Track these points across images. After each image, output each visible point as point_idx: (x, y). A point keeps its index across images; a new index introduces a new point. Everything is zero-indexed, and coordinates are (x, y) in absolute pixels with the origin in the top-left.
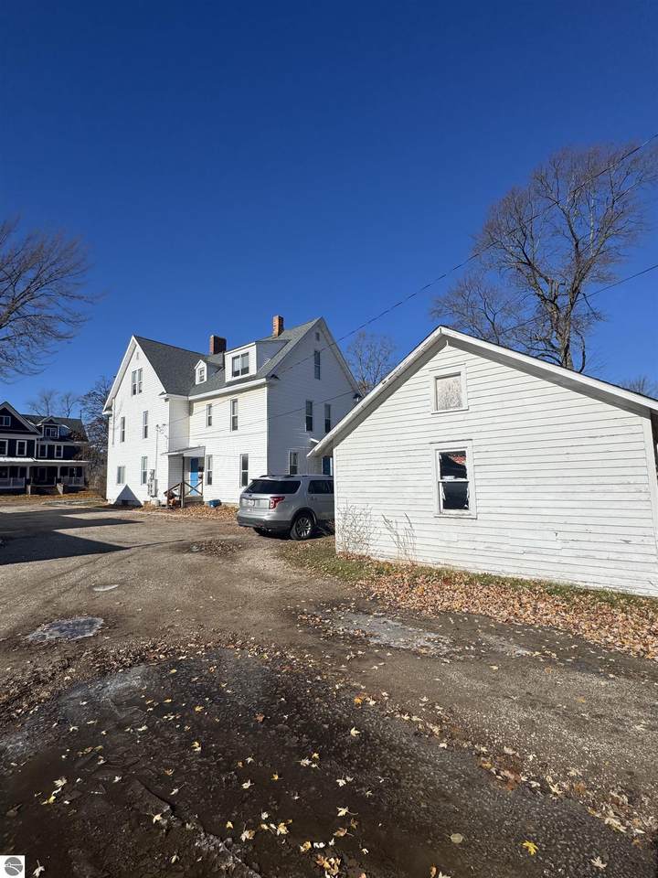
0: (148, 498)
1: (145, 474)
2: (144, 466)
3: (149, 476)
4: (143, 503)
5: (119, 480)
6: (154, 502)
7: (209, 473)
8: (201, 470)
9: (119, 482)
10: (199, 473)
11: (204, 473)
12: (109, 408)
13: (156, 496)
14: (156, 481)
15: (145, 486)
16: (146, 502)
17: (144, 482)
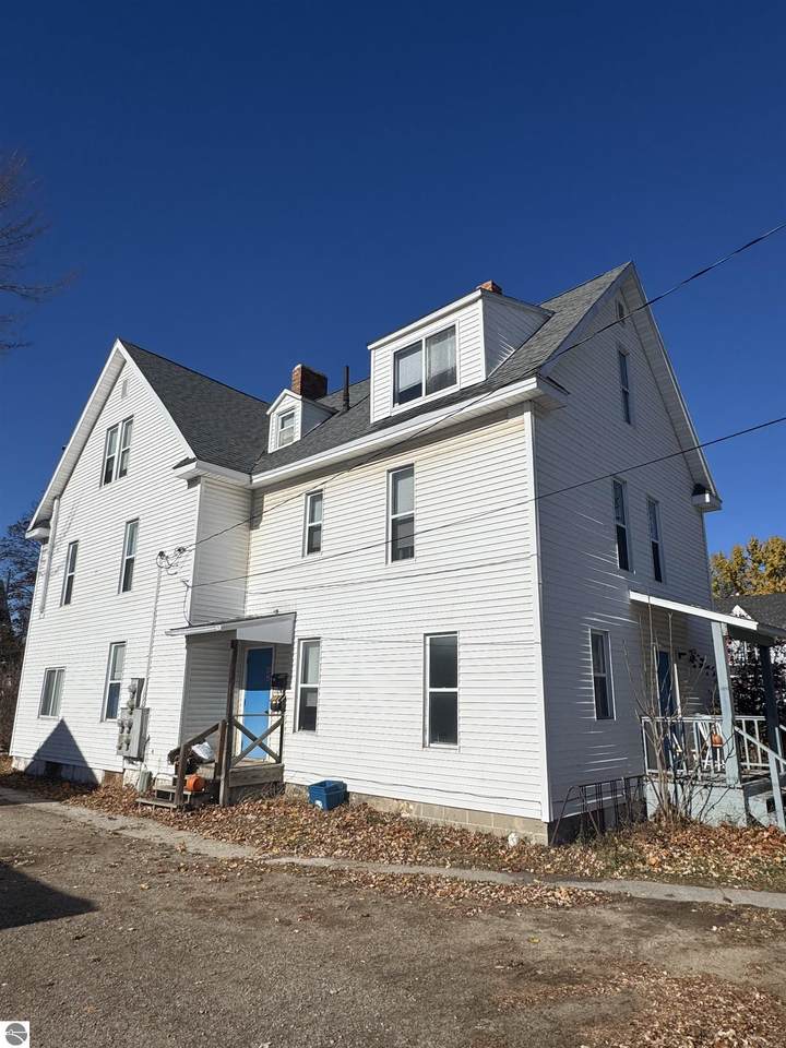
0: (117, 764)
1: (114, 691)
2: (115, 666)
3: (125, 697)
4: (100, 776)
5: (47, 707)
6: (133, 776)
7: (307, 695)
8: (282, 682)
9: (45, 710)
10: (274, 693)
11: (290, 694)
12: (44, 523)
13: (140, 758)
14: (146, 712)
15: (113, 728)
16: (109, 775)
17: (111, 712)
